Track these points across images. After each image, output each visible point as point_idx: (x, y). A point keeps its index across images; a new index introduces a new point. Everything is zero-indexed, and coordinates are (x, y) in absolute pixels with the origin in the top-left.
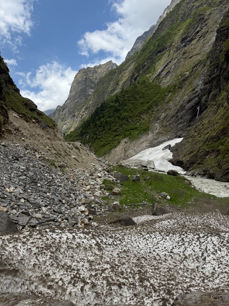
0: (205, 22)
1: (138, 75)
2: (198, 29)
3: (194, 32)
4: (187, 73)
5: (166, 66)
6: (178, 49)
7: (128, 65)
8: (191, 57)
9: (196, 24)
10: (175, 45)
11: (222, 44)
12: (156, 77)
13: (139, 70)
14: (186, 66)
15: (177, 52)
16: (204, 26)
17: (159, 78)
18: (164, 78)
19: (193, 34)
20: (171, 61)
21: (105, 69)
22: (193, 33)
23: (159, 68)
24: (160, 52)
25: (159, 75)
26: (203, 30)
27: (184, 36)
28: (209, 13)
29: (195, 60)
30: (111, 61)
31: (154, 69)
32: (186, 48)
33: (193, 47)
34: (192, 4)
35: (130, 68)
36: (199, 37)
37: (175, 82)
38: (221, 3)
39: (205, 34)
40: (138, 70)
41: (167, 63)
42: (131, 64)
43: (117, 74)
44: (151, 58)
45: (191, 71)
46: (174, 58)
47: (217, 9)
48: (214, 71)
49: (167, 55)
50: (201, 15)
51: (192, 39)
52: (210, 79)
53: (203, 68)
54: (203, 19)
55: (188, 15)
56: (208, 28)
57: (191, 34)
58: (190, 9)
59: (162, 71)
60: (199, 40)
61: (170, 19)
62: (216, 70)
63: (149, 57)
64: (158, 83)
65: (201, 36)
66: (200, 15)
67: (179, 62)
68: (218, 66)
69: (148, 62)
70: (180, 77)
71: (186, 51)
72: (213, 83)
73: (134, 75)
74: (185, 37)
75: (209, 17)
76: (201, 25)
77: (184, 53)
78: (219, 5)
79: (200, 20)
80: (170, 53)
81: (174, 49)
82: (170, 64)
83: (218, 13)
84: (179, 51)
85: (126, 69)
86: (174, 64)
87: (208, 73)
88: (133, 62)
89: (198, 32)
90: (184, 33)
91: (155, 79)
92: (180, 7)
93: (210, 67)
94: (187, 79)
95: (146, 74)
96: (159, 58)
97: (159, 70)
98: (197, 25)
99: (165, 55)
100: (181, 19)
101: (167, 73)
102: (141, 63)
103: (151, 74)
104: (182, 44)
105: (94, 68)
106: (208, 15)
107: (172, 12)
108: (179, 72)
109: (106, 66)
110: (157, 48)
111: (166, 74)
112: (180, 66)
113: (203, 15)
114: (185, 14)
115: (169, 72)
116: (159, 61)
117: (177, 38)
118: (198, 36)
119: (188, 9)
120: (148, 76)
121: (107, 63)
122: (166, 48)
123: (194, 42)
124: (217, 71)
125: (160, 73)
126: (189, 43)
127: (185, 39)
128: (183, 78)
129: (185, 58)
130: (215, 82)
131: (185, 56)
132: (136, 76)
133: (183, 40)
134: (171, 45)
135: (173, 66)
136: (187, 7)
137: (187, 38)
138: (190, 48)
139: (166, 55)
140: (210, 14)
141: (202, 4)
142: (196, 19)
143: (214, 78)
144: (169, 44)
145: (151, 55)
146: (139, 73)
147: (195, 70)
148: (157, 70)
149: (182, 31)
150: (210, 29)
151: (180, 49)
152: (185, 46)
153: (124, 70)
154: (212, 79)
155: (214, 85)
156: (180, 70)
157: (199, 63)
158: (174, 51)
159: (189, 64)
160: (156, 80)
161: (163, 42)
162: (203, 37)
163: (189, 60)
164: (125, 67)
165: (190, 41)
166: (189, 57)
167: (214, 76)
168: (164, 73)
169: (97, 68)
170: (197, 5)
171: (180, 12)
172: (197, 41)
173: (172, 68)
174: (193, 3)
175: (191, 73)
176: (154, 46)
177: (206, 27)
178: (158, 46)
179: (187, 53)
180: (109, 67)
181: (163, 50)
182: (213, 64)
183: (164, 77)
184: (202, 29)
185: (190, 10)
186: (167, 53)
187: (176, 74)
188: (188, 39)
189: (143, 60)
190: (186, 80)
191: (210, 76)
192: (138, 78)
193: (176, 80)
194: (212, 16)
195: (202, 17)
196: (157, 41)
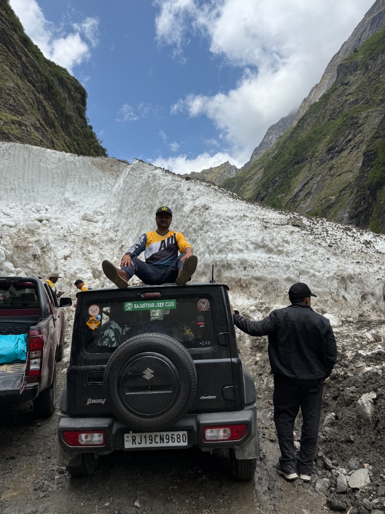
0: (359, 127)
1: (266, 195)
2: (350, 137)
3: (345, 141)
4: (333, 197)
5: (306, 184)
6: (322, 162)
7: (253, 172)
8: (341, 174)
9: (346, 130)
10: (318, 156)
11: (370, 170)
12: (291, 199)
13: (268, 187)
14: (332, 186)
15: (322, 166)
16: (359, 133)
17: (296, 201)
18: (302, 202)
19: (343, 144)
20: (312, 178)
21: (219, 175)
22: (343, 141)
23: (296, 187)
24: (298, 163)
25: (296, 196)
26: (357, 139)
27: (330, 145)
28: (364, 115)
29: (345, 179)
30: (228, 162)
31: (289, 187)
32: (333, 161)
33: (343, 160)
34: (344, 98)
35: (256, 177)
36: (351, 147)
37: (317, 208)
38: (383, 102)
39: (359, 144)
40: (266, 188)
41: (307, 180)
42: (258, 171)
43: (236, 186)
44: (285, 170)
45: (337, 195)
46: (317, 173)
47: (376, 111)
48: (361, 203)
49: (308, 169)
50: (354, 118)
51: (342, 150)
52: (356, 213)
53: (350, 196)
54: (357, 123)
55: (339, 112)
56: (364, 137)
57: (340, 143)
58: (341, 104)
59: (300, 191)
60: (351, 151)
61: (315, 115)
62: (363, 202)
63: (283, 169)
64: (294, 208)
65: (355, 146)
66: (352, 118)
67: (323, 180)
68: (365, 197)
69: (280, 177)
70: (323, 202)
71: (333, 165)
72: (360, 217)
73: (259, 194)
74: (332, 147)
75: (365, 120)
76: (354, 131)
77: (331, 169)
78: (380, 104)
79: (352, 124)
80: (311, 166)
81: (317, 161)
82: (312, 182)
83: (378, 117)
84: (324, 164)
85: (251, 178)
86: (316, 182)
87: (353, 205)
88: (261, 168)
89: (350, 140)
90: (331, 142)
91: (289, 201)
92: (328, 99)
93: (356, 197)
94: (333, 206)
95: (278, 194)
96: (296, 172)
97: (296, 190)
98: (348, 132)
99: (304, 169)
100: (329, 117)
101: (308, 194)
102: (271, 178)
103: (284, 195)
104: (329, 156)
105: (201, 173)
106: (364, 119)
107: (317, 105)
108: (323, 194)
109: (220, 170)
110: (293, 157)
111: (305, 196)
112: (325, 186)
113: (357, 117)
114: (335, 110)
115: (309, 193)
116: (295, 176)
117: (322, 147)
118: (350, 145)
119: (339, 104)
120: (279, 196)
121: (221, 165)
122: (307, 159)
123: (345, 153)
124: (365, 203)
125: (296, 193)
126: (337, 154)
127: (332, 148)
128: (327, 205)
129: (332, 176)
130: (362, 217)
131: (332, 172)
132: (262, 196)
133: (329, 150)
134: (313, 156)
135: (316, 185)
136: (338, 101)
137: (334, 148)
138: (339, 162)
139: (306, 168)
140: (367, 117)
141: (357, 99)
142: (347, 123)
143: (361, 212)
144: (310, 153)
145: (285, 167)
146: (267, 191)
147: (343, 195)
148: (293, 190)
149: (328, 137)
150: (366, 138)
151: (325, 162)
152: (332, 158)
153: (247, 180)
154: (359, 213)
155: (361, 221)
156: (324, 191)
157: (348, 186)
158: (318, 164)
159: (337, 183)
160: (291, 203)
161: (302, 150)
162: (356, 148)
163: (338, 178)
164: (249, 176)
165: (340, 152)
166: (337, 174)
167: (360, 209)
168: (302, 194)
169: (205, 173)
170: (352, 100)
171: (328, 107)
172: (349, 153)
173: (314, 188)
174: (346, 96)
175: (337, 198)
176: (290, 154)
177: (360, 134)
178: (296, 155)
179: (335, 168)
180: (225, 171)
181: (302, 161)
182: (359, 194)
183: (302, 200)
184: (355, 136)
185: (342, 106)
186: (308, 165)
187: (319, 196)
188: (337, 149)
189: (274, 174)
190: (331, 207)
191: (356, 208)
192: (266, 199)
193: (318, 204)
194: (369, 119)
195: (355, 120)
196: (295, 148)
